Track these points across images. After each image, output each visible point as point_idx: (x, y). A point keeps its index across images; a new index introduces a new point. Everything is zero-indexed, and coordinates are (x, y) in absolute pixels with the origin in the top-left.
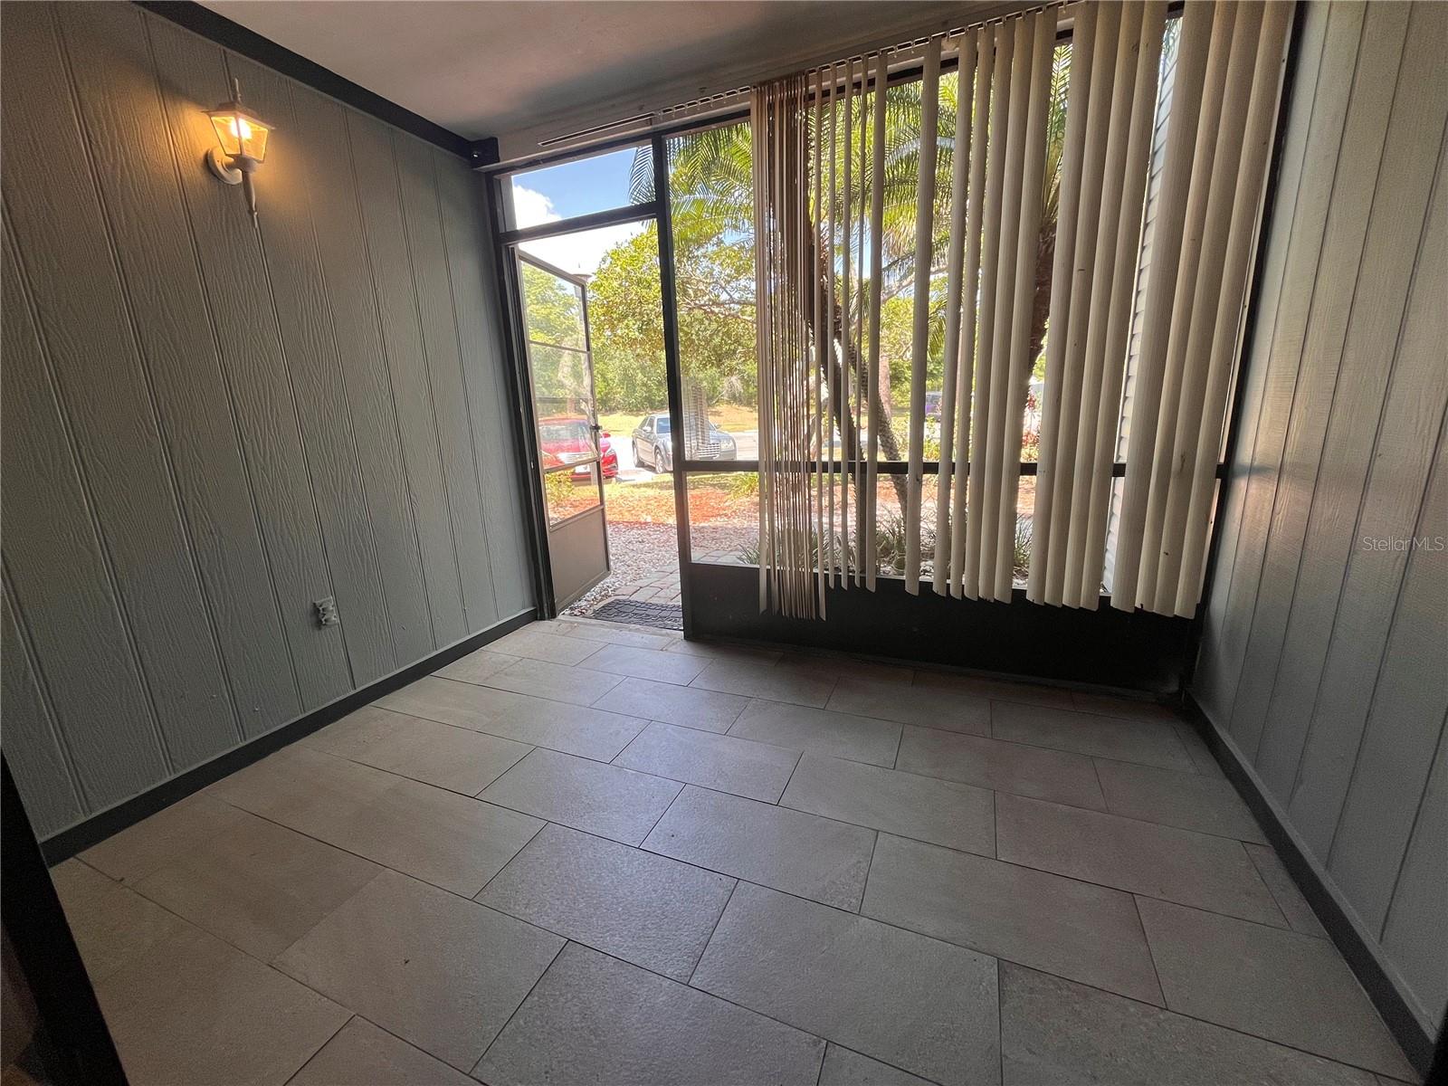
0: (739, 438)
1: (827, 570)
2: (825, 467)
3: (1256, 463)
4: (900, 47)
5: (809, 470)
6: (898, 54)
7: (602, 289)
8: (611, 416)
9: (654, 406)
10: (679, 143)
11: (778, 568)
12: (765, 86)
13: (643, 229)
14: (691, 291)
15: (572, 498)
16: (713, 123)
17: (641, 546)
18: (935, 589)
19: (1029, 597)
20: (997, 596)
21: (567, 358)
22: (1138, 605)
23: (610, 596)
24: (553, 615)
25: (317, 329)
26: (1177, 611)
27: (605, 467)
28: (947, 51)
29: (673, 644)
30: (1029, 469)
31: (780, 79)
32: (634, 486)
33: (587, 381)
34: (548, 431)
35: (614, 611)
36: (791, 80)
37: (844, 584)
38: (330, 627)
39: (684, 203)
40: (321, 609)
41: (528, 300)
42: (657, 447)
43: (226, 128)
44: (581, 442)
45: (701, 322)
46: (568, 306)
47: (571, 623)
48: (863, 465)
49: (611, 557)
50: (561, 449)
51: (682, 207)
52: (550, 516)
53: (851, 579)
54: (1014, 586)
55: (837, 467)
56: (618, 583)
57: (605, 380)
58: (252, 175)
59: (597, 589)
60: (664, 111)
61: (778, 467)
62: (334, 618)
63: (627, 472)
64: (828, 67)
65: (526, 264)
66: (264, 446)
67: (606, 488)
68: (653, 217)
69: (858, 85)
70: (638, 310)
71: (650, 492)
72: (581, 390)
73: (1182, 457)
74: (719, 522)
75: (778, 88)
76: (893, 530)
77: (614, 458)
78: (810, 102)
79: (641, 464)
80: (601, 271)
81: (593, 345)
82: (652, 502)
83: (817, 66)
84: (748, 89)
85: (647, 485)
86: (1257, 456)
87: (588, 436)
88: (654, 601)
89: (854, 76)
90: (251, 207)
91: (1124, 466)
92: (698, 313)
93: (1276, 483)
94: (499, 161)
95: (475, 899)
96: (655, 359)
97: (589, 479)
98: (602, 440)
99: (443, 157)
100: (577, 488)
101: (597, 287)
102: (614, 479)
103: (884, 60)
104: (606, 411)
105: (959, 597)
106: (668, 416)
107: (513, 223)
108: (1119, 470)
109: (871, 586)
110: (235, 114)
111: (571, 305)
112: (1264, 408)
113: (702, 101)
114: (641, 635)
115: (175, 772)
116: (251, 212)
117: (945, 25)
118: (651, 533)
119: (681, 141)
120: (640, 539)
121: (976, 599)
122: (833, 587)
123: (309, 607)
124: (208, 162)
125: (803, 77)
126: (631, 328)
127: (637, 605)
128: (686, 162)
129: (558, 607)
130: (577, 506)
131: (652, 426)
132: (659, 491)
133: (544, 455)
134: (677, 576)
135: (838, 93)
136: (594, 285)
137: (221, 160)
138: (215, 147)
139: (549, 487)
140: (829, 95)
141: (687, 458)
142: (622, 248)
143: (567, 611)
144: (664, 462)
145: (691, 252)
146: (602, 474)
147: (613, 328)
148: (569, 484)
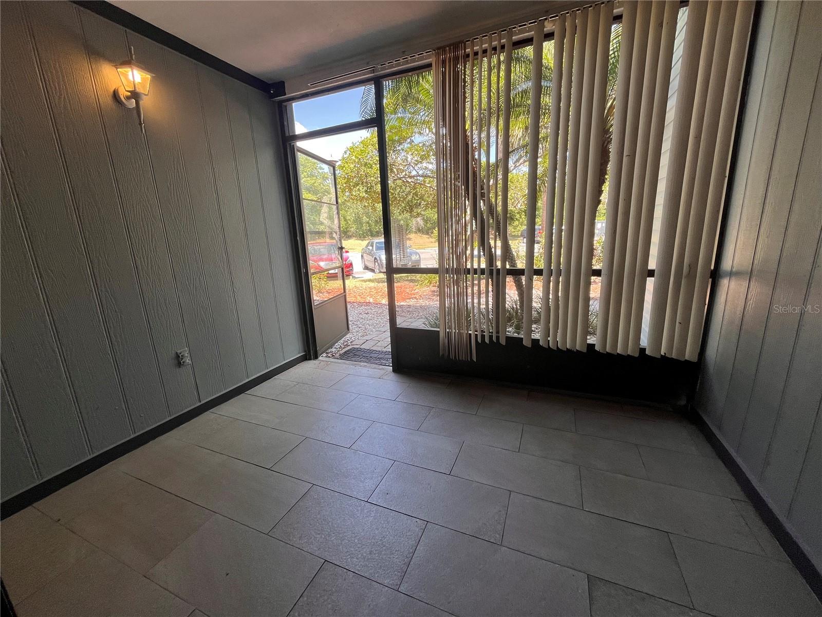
0: (423, 253)
1: (477, 331)
2: (475, 271)
3: (734, 270)
4: (520, 26)
5: (466, 273)
6: (519, 30)
7: (344, 169)
8: (349, 241)
9: (373, 235)
10: (389, 85)
11: (448, 330)
12: (441, 49)
13: (368, 135)
14: (395, 170)
15: (328, 288)
16: (410, 72)
17: (367, 316)
18: (541, 343)
19: (597, 348)
20: (578, 348)
21: (325, 209)
22: (662, 353)
23: (349, 345)
24: (316, 357)
25: (179, 192)
26: (687, 357)
27: (346, 270)
28: (548, 28)
29: (387, 374)
30: (597, 273)
31: (449, 46)
32: (362, 281)
33: (336, 221)
34: (314, 250)
35: (352, 355)
36: (456, 46)
37: (487, 340)
38: (185, 366)
39: (391, 119)
40: (180, 355)
41: (302, 176)
42: (375, 258)
43: (126, 76)
44: (333, 256)
45: (401, 187)
46: (325, 178)
47: (326, 361)
48: (498, 270)
49: (350, 323)
50: (322, 260)
51: (391, 121)
52: (315, 299)
53: (491, 337)
54: (589, 342)
55: (483, 272)
56: (354, 338)
57: (345, 220)
58: (141, 103)
59: (342, 341)
60: (381, 65)
61: (447, 271)
62: (188, 361)
63: (357, 273)
64: (477, 38)
65: (301, 154)
66: (148, 261)
67: (347, 282)
68: (375, 126)
69: (495, 49)
70: (365, 181)
71: (372, 284)
72: (333, 226)
73: (689, 266)
74: (412, 302)
75: (448, 51)
76: (513, 307)
77: (351, 265)
78: (467, 59)
79: (366, 268)
80: (343, 158)
81: (339, 201)
82: (373, 290)
83: (471, 38)
84: (430, 52)
85: (370, 280)
86: (735, 265)
87: (337, 252)
88: (374, 348)
89: (493, 43)
90: (140, 122)
91: (653, 271)
92: (399, 182)
93: (748, 282)
94: (285, 95)
95: (269, 534)
96: (374, 209)
97: (337, 277)
98: (345, 255)
99: (253, 93)
100: (330, 282)
101: (342, 167)
102: (351, 277)
103: (511, 34)
104: (346, 237)
105: (555, 349)
106: (383, 240)
107: (294, 131)
108: (651, 273)
109: (503, 341)
110: (131, 67)
111: (327, 178)
112: (739, 237)
113: (403, 59)
114: (367, 369)
115: (93, 454)
116: (140, 124)
117: (547, 13)
118: (373, 308)
119: (390, 84)
120: (366, 312)
121: (565, 350)
122: (480, 342)
123: (174, 355)
124: (115, 95)
125: (463, 45)
126: (361, 191)
127: (365, 351)
128: (393, 95)
129: (319, 352)
130: (330, 293)
131: (372, 246)
132: (377, 284)
133: (311, 263)
134: (389, 334)
135: (483, 53)
136: (340, 166)
137: (123, 94)
138: (121, 86)
139: (314, 281)
140: (478, 54)
141: (394, 266)
142: (356, 145)
143: (324, 355)
144: (379, 267)
145: (395, 147)
146: (345, 273)
147: (350, 190)
148: (325, 280)
